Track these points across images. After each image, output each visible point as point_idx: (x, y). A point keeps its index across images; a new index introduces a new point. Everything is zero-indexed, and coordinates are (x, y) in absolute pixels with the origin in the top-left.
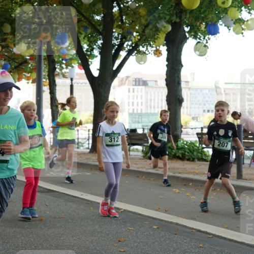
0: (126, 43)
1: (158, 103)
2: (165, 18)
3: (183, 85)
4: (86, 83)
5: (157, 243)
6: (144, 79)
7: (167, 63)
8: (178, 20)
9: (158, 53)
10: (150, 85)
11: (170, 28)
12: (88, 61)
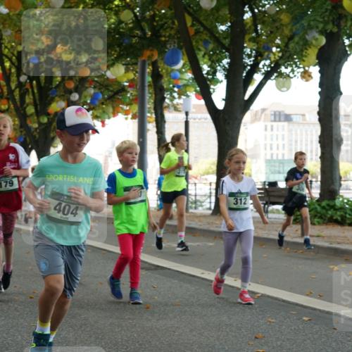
1: (306, 145)
2: (317, 27)
4: (206, 119)
5: (309, 341)
6: (287, 112)
7: (320, 90)
8: (335, 30)
9: (306, 75)
10: (294, 120)
11: (323, 41)
12: (208, 88)
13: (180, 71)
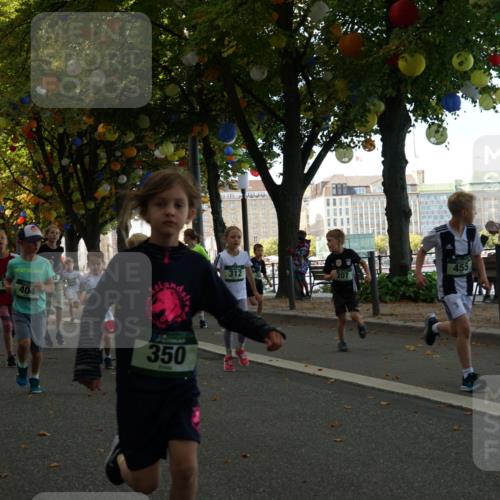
0: (321, 134)
1: (372, 219)
2: (376, 93)
6: (350, 184)
7: (383, 159)
8: (395, 94)
9: (369, 145)
10: (358, 192)
11: (383, 107)
12: (265, 162)
13: (233, 146)
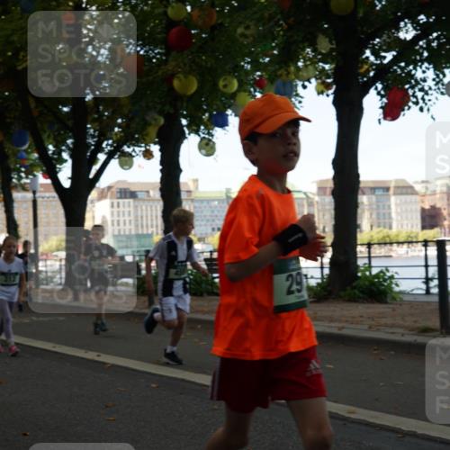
0: (105, 143)
1: (152, 220)
2: (156, 108)
3: (184, 196)
6: (133, 189)
7: (161, 167)
8: (172, 111)
9: (148, 155)
10: (139, 196)
11: (162, 121)
12: (54, 167)
